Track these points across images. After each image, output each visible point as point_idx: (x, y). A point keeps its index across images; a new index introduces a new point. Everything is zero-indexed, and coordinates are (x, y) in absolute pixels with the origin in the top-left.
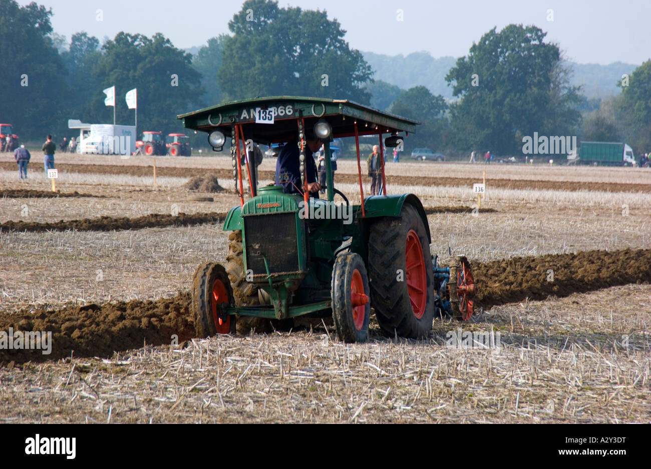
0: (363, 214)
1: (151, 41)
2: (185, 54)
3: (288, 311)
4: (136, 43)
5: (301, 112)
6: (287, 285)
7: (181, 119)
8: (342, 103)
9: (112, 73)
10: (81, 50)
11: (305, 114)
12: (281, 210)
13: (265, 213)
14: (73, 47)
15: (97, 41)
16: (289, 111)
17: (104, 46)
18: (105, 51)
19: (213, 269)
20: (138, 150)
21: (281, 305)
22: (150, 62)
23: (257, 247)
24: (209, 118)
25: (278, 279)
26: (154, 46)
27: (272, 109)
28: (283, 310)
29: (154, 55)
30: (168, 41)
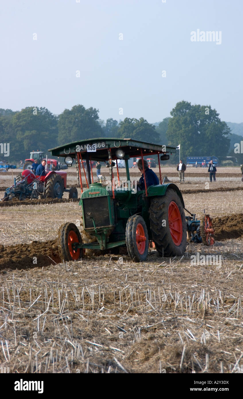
0: (147, 195)
1: (138, 121)
2: (152, 126)
3: (106, 246)
4: (133, 122)
5: (109, 145)
6: (105, 233)
7: (50, 151)
8: (128, 140)
9: (123, 135)
10: (110, 126)
11: (111, 146)
12: (100, 195)
13: (93, 197)
14: (107, 124)
15: (117, 122)
16: (103, 145)
17: (120, 124)
18: (120, 126)
19: (68, 227)
20: (134, 166)
21: (103, 243)
22: (139, 129)
23: (89, 214)
24: (64, 150)
25: (100, 230)
26: (140, 123)
27: (95, 144)
28: (104, 245)
29: (140, 126)
30: (146, 121)
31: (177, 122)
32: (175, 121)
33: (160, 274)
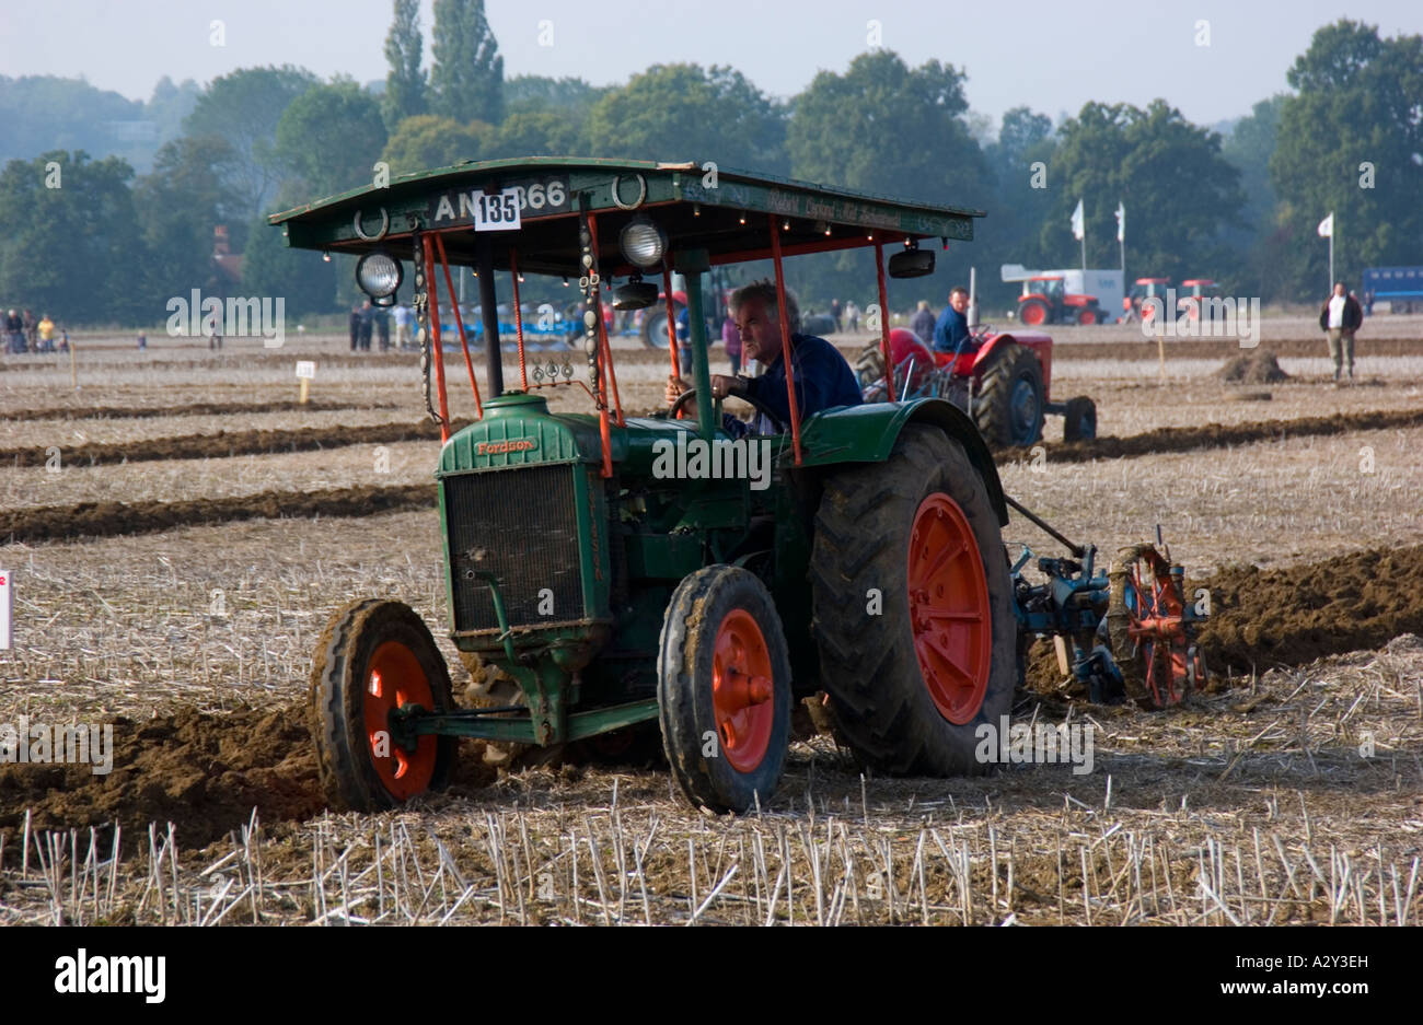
1: (1144, 115)
2: (1208, 136)
4: (1119, 120)
9: (1076, 177)
10: (1020, 140)
14: (1006, 135)
15: (1048, 122)
17: (1062, 130)
18: (1062, 138)
20: (1127, 315)
22: (1146, 153)
26: (1150, 123)
29: (1152, 139)
30: (1177, 113)
31: (1320, 113)
32: (1308, 111)
33: (1259, 775)
